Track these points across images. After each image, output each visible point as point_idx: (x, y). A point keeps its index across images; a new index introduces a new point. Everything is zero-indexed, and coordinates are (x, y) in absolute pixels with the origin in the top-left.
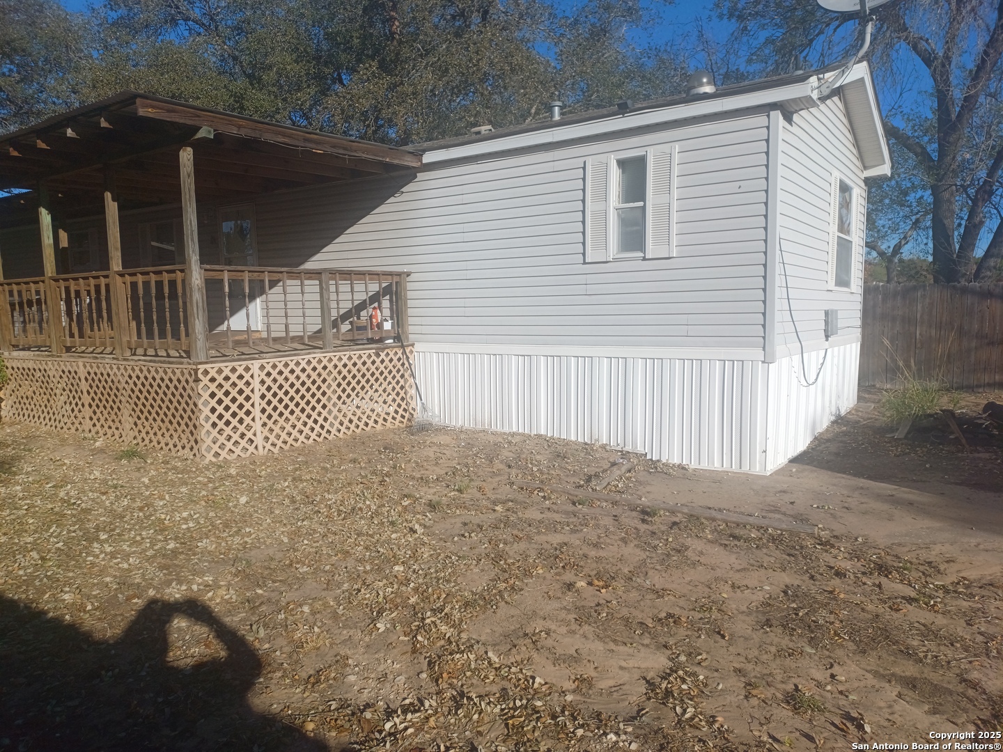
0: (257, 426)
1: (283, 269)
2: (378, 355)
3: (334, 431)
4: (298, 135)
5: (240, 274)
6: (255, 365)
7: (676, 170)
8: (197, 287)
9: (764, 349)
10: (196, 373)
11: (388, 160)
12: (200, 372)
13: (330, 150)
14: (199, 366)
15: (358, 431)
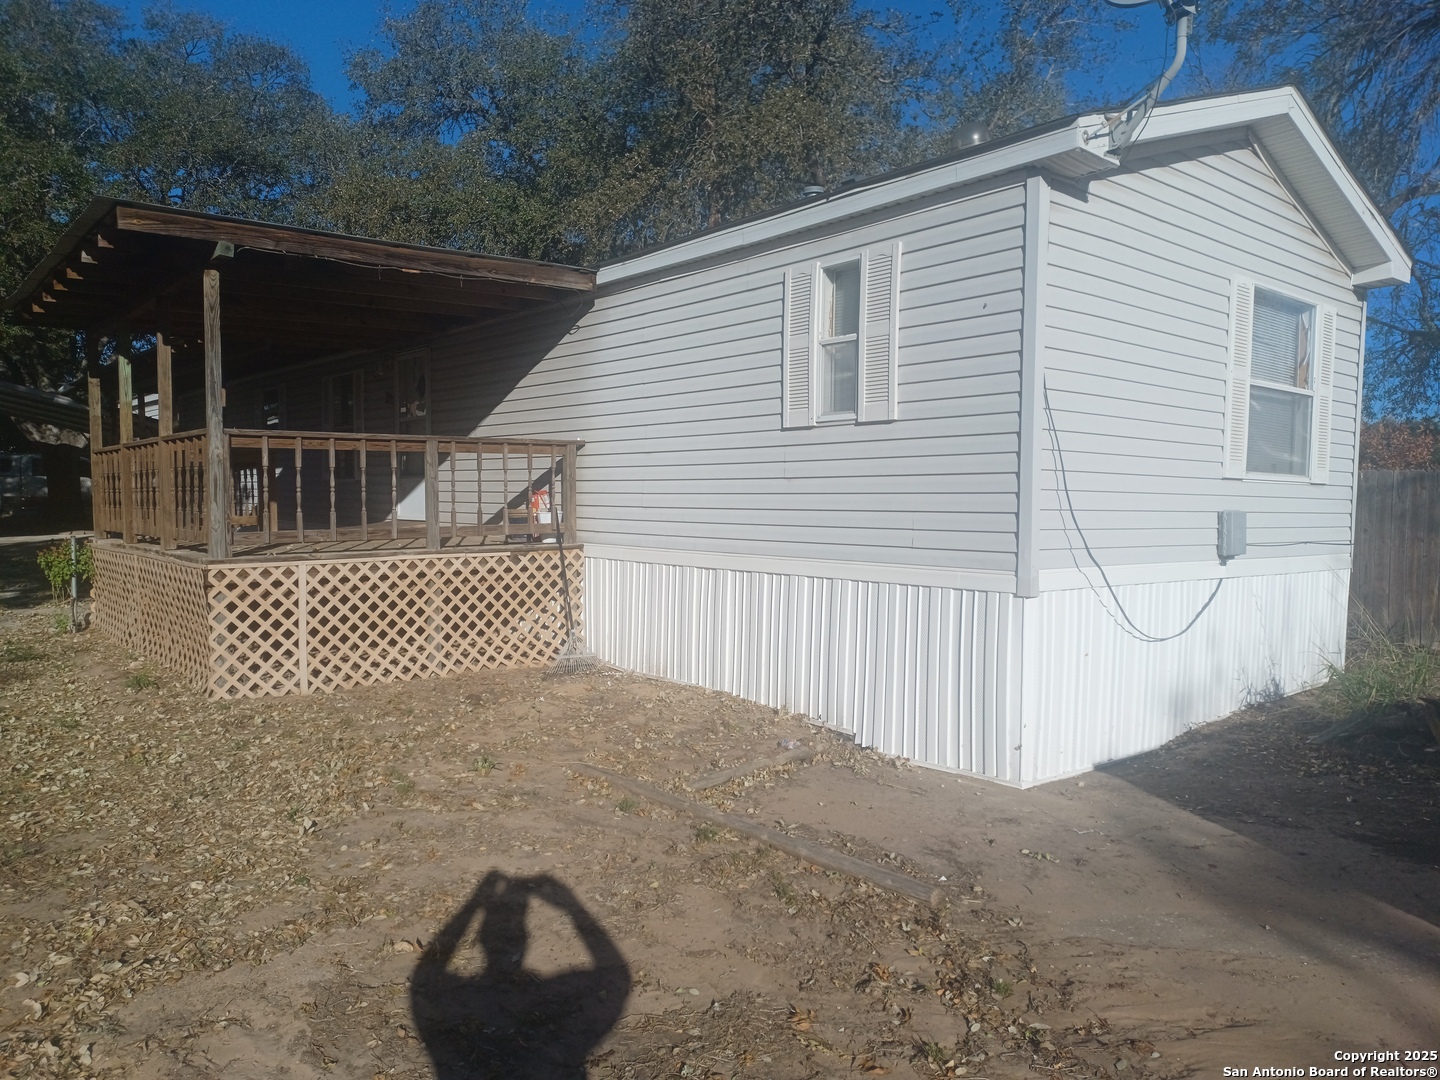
0: (302, 654)
1: (358, 436)
2: (517, 561)
3: (432, 667)
4: (376, 249)
5: (290, 441)
6: (301, 569)
7: (899, 283)
8: (216, 459)
9: (1016, 576)
10: (206, 577)
11: (533, 281)
12: (211, 575)
13: (431, 269)
14: (210, 567)
15: (476, 669)
